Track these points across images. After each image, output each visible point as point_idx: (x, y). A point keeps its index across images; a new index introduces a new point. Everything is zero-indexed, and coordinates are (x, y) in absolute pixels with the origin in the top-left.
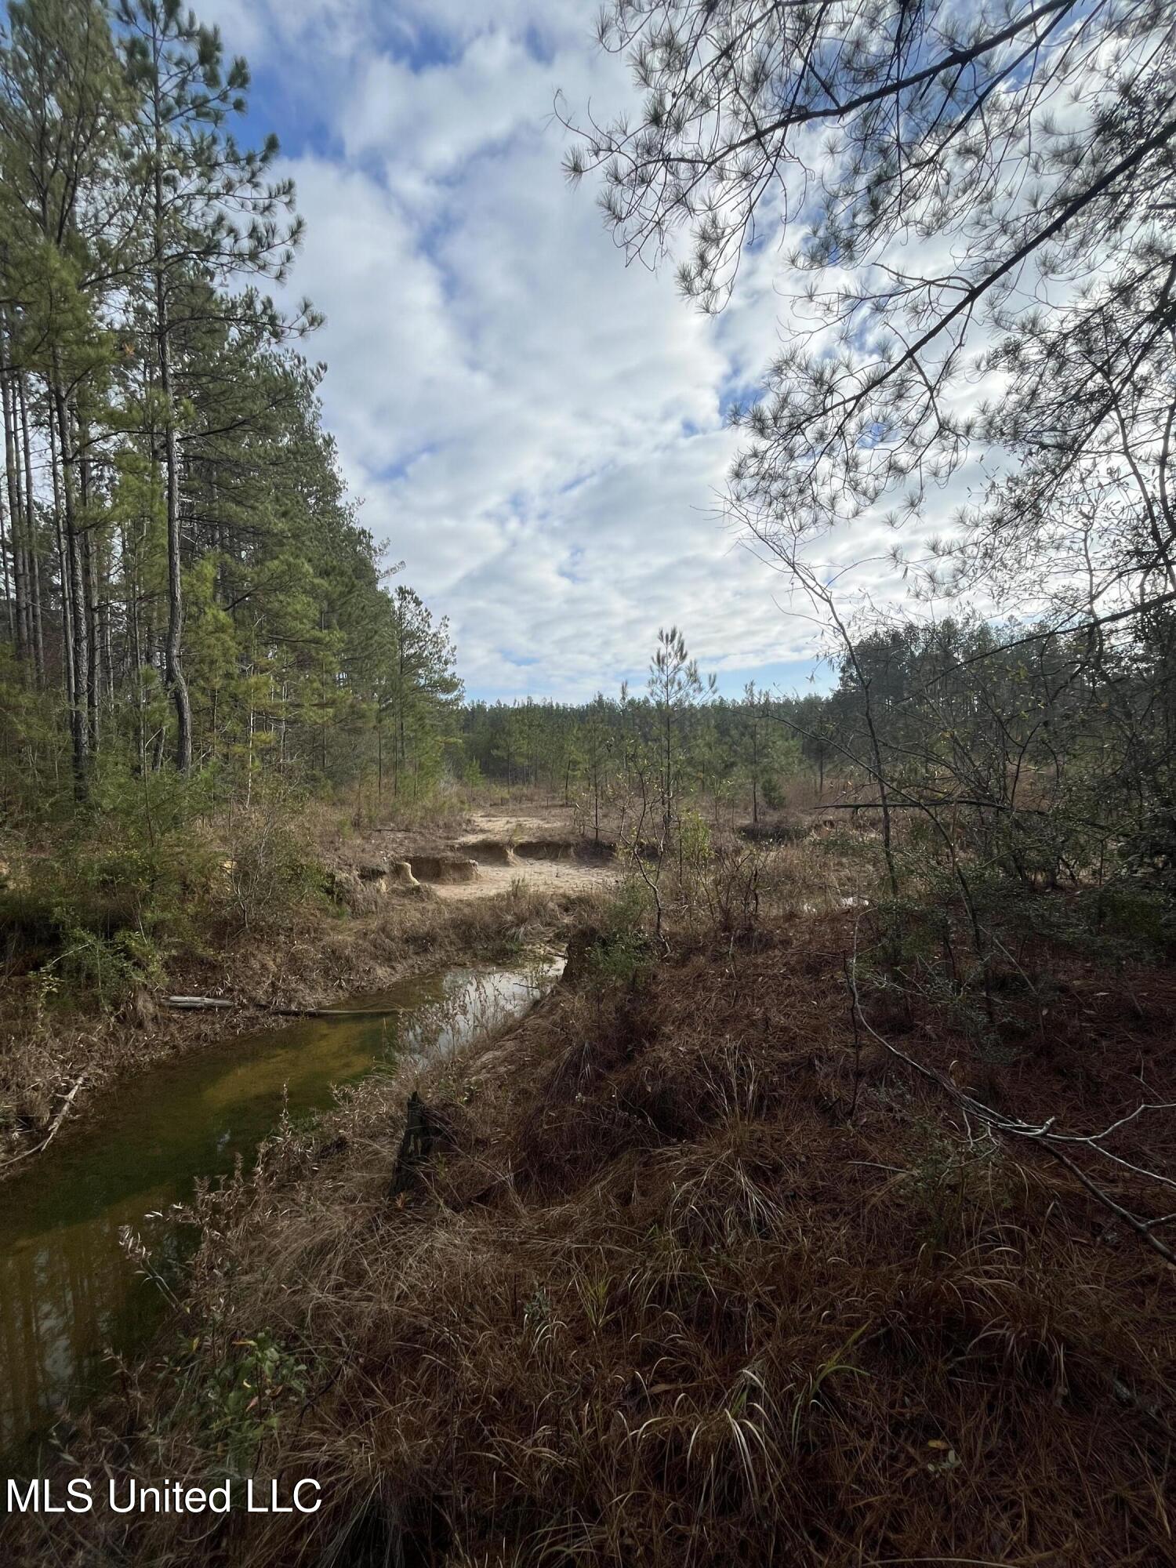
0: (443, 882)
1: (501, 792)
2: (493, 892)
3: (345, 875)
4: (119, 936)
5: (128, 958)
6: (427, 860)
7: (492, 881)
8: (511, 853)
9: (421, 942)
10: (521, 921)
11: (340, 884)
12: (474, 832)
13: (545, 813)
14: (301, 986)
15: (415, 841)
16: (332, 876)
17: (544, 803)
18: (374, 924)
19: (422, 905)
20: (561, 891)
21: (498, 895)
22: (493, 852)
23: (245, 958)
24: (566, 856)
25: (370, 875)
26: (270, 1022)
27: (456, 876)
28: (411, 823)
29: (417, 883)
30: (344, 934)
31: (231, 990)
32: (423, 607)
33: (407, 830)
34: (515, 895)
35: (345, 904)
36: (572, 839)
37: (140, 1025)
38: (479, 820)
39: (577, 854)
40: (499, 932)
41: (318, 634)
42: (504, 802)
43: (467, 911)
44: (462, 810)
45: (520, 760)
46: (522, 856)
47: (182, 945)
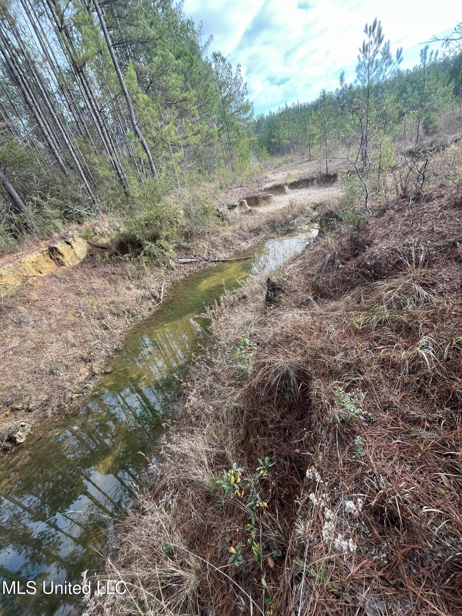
0: (260, 206)
1: (278, 160)
2: (281, 207)
3: (222, 209)
4: (157, 242)
5: (163, 248)
6: (252, 198)
7: (280, 202)
8: (287, 188)
9: (256, 231)
10: (295, 217)
11: (221, 213)
12: (269, 182)
13: (300, 166)
14: (217, 252)
15: (245, 190)
16: (218, 210)
17: (299, 162)
18: (237, 226)
19: (253, 217)
20: (312, 201)
21: (284, 208)
22: (278, 189)
23: (197, 245)
24: (313, 185)
25: (232, 207)
26: (211, 265)
27: (265, 202)
28: (242, 183)
29: (250, 208)
30: (228, 232)
31: (195, 256)
32: (226, 62)
33: (241, 186)
34: (291, 206)
35: (225, 221)
36: (315, 176)
37: (173, 269)
38: (271, 176)
39: (318, 183)
40: (286, 223)
41: (184, 95)
42: (280, 165)
43: (272, 216)
44: (262, 172)
45: (285, 141)
46: (292, 189)
47: (176, 242)
